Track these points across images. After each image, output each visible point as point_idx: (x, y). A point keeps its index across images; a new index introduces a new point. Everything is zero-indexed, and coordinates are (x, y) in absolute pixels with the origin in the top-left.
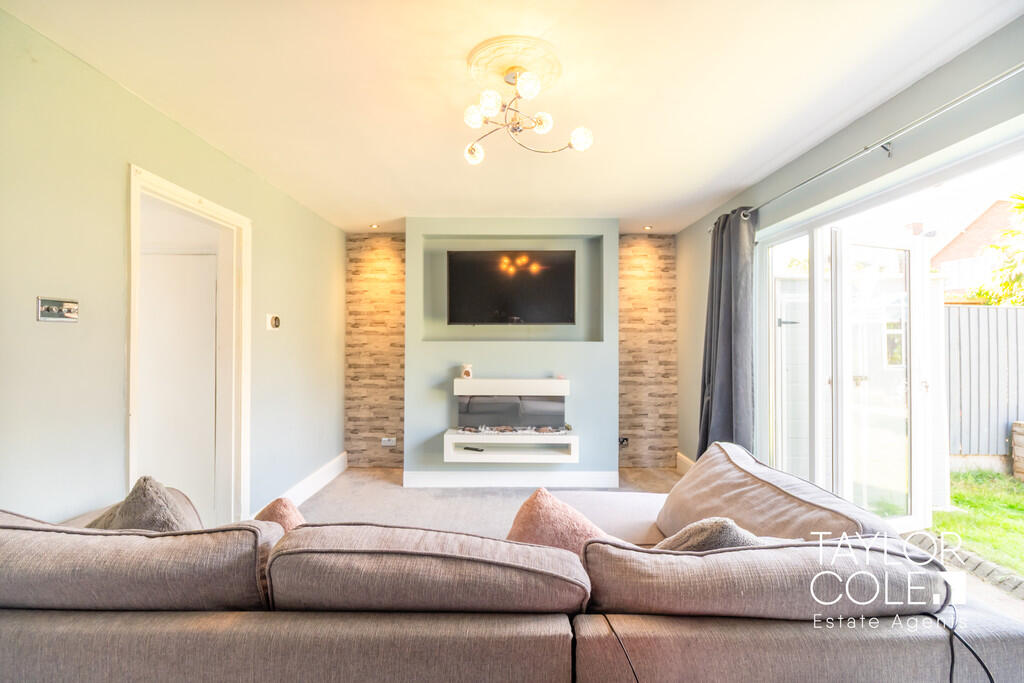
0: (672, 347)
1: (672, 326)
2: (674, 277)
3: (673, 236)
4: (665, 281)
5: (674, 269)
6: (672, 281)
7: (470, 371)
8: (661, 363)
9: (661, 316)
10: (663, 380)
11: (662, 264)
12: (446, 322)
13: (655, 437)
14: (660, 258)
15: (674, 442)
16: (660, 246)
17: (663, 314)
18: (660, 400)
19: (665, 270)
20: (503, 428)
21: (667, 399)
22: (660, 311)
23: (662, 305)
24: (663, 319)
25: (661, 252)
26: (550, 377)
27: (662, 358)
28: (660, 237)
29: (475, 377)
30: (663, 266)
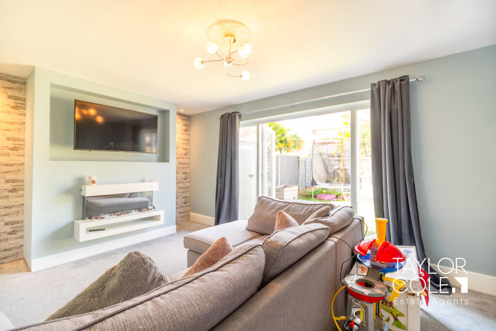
0: (188, 165)
1: (188, 156)
2: (189, 134)
3: (189, 116)
4: (186, 136)
5: (189, 131)
6: (188, 136)
7: (96, 180)
8: (184, 173)
9: (184, 152)
10: (185, 181)
11: (184, 127)
12: (73, 148)
13: (181, 207)
14: (184, 125)
15: (188, 208)
16: (183, 120)
17: (184, 151)
18: (183, 190)
19: (186, 131)
20: (119, 213)
21: (186, 189)
22: (184, 149)
23: (185, 146)
24: (185, 153)
25: (184, 122)
26: (143, 181)
27: (184, 171)
28: (184, 115)
29: (99, 184)
30: (185, 129)
